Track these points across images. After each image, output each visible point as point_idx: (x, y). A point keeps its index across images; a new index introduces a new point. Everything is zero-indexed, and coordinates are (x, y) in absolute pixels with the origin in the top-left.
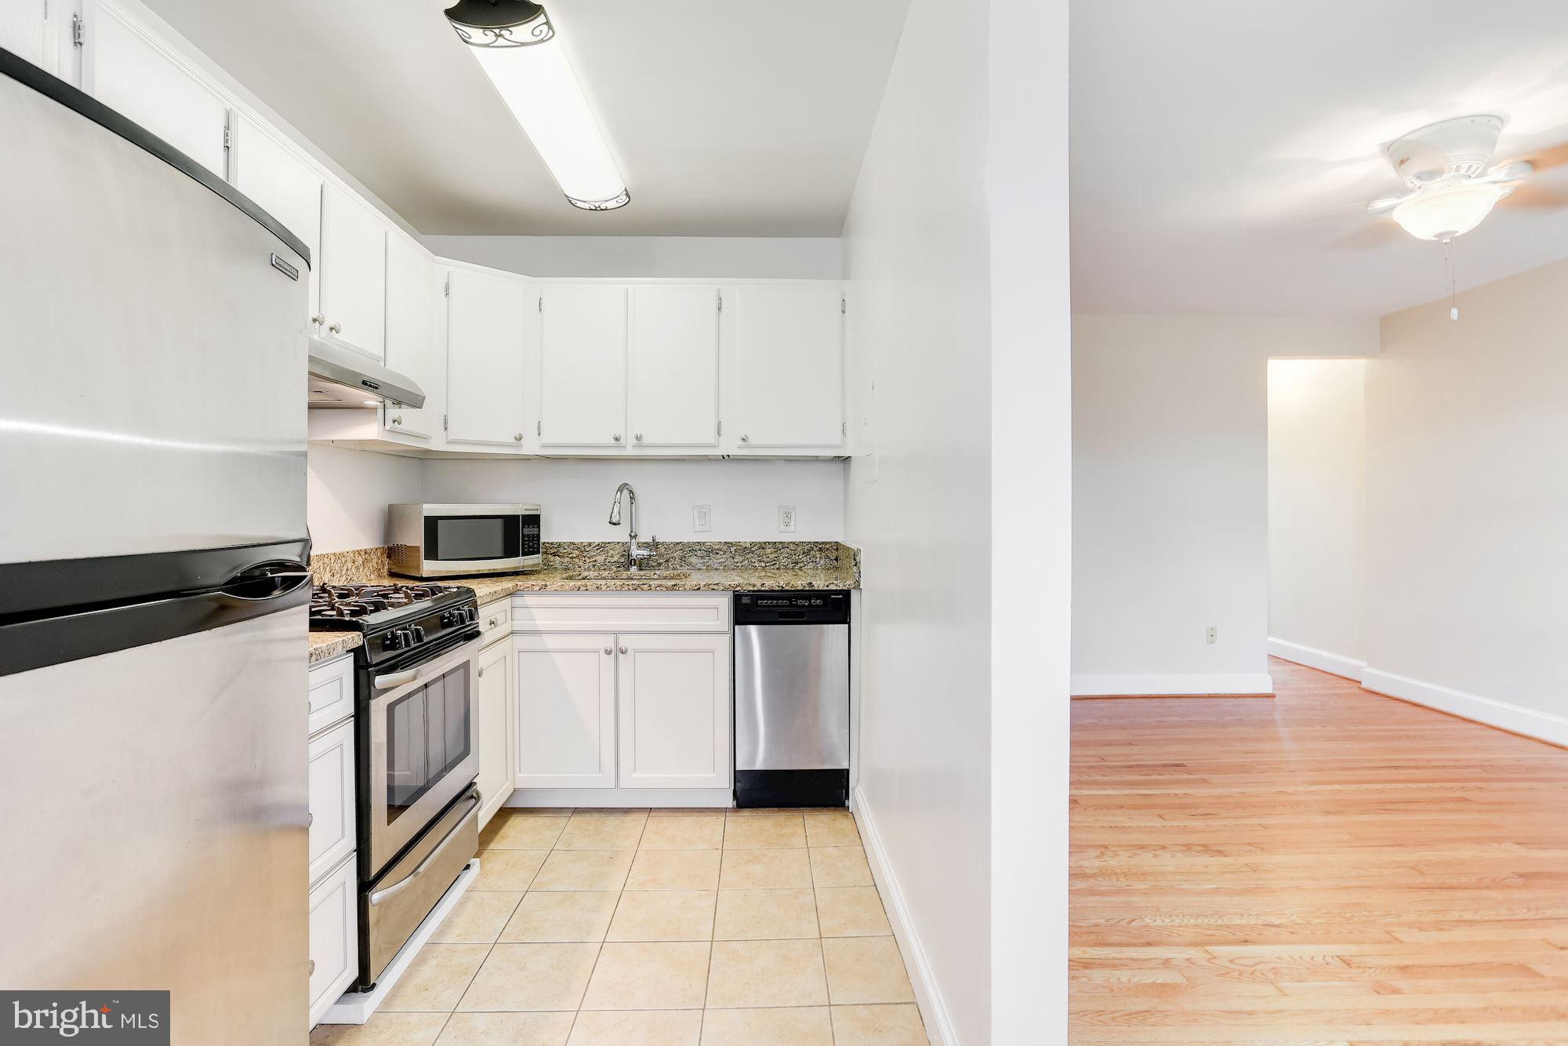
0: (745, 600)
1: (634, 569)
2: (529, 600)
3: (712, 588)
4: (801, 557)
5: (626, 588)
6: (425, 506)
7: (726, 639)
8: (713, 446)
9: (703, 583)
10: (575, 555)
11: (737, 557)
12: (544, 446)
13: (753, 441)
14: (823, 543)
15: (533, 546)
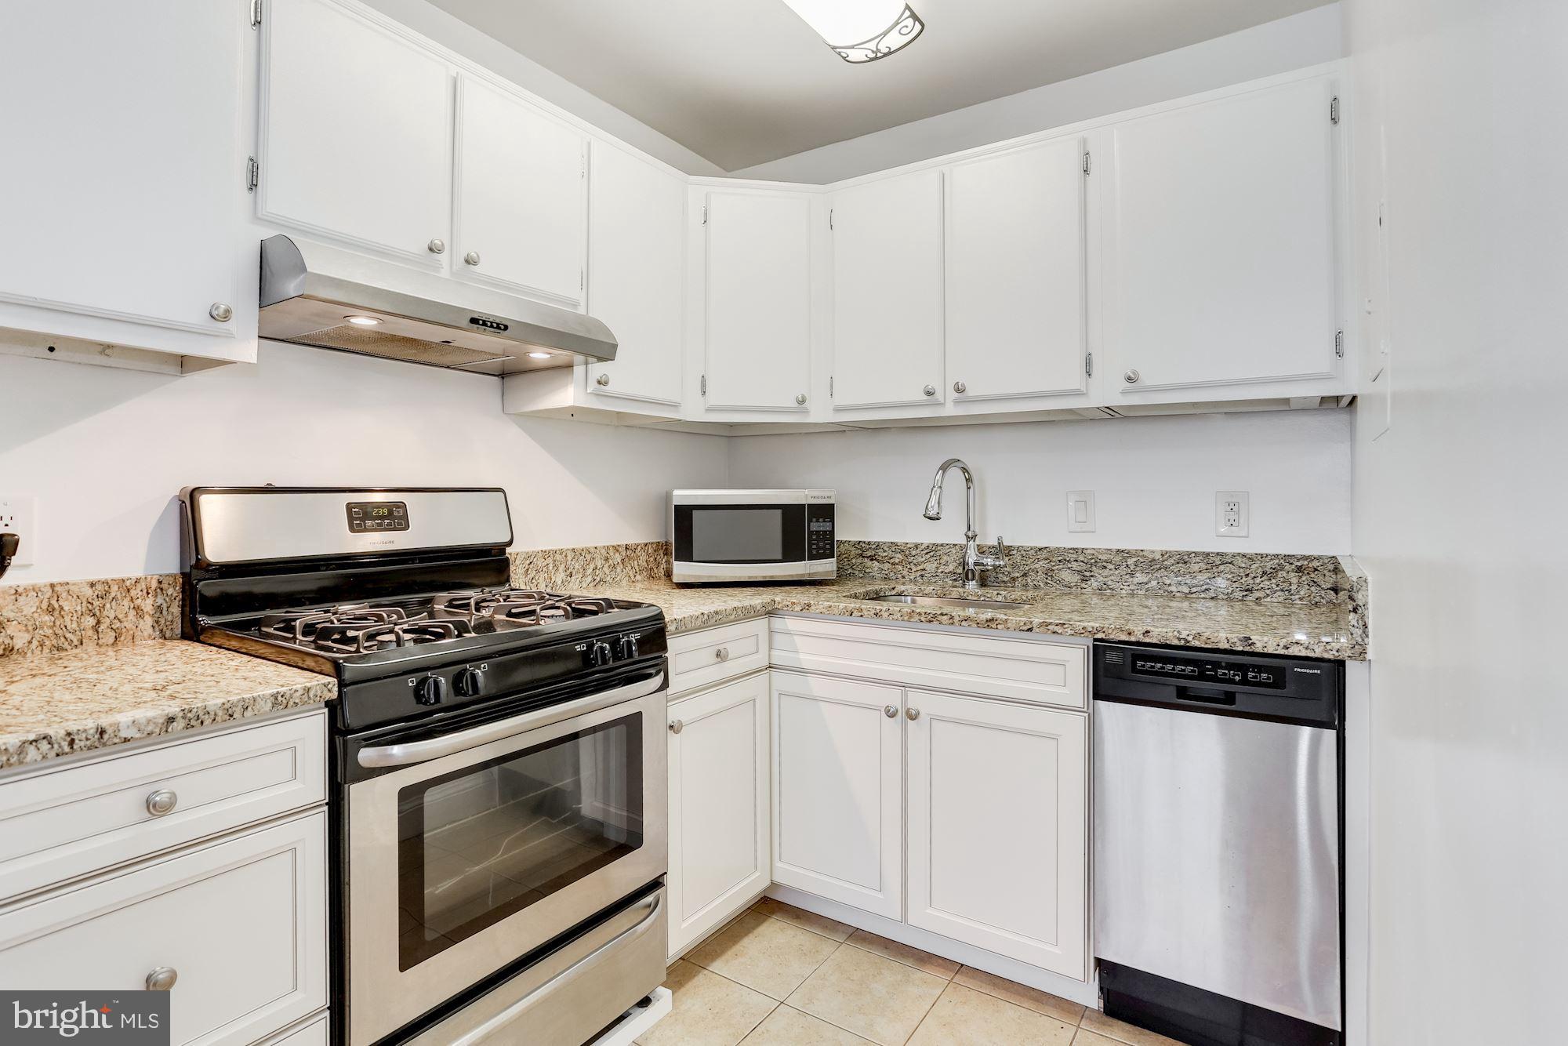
0: (1112, 657)
1: (972, 585)
2: (790, 623)
3: (1053, 631)
4: (1258, 580)
5: (917, 618)
6: (676, 492)
7: (1079, 722)
8: (1077, 394)
9: (1036, 621)
10: (897, 561)
11: (1137, 575)
12: (838, 410)
13: (1147, 379)
14: (1304, 558)
15: (825, 546)
